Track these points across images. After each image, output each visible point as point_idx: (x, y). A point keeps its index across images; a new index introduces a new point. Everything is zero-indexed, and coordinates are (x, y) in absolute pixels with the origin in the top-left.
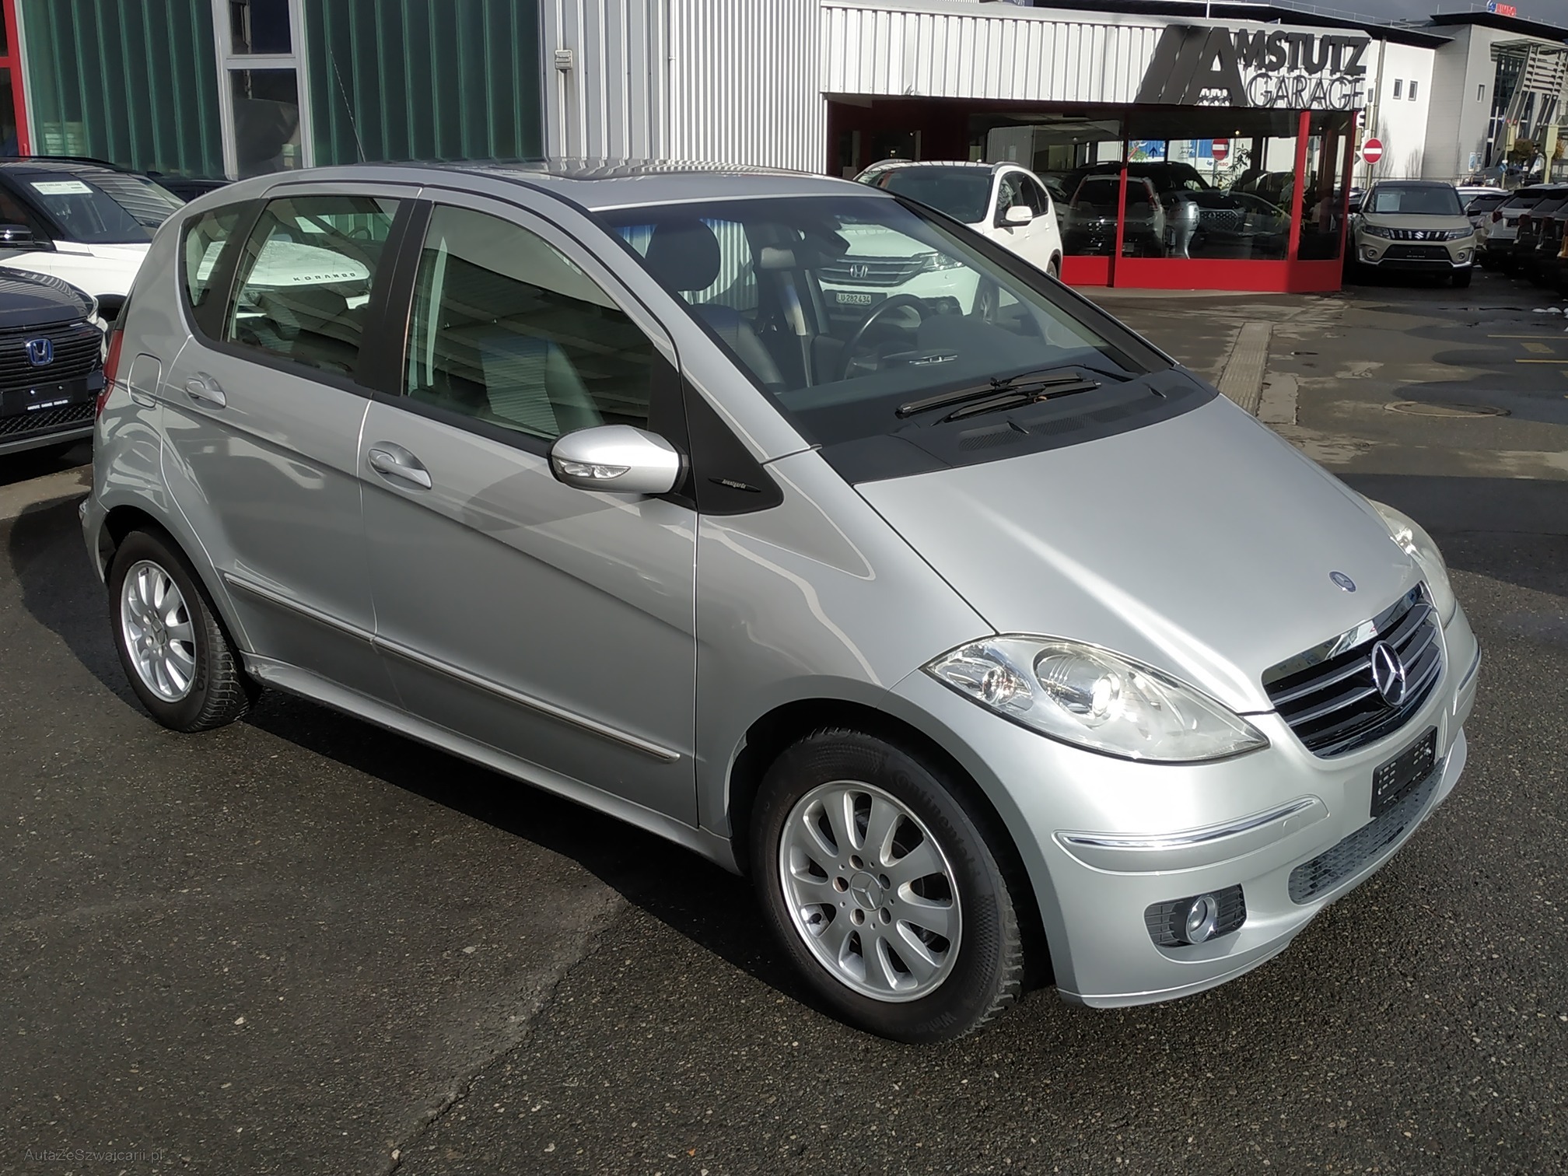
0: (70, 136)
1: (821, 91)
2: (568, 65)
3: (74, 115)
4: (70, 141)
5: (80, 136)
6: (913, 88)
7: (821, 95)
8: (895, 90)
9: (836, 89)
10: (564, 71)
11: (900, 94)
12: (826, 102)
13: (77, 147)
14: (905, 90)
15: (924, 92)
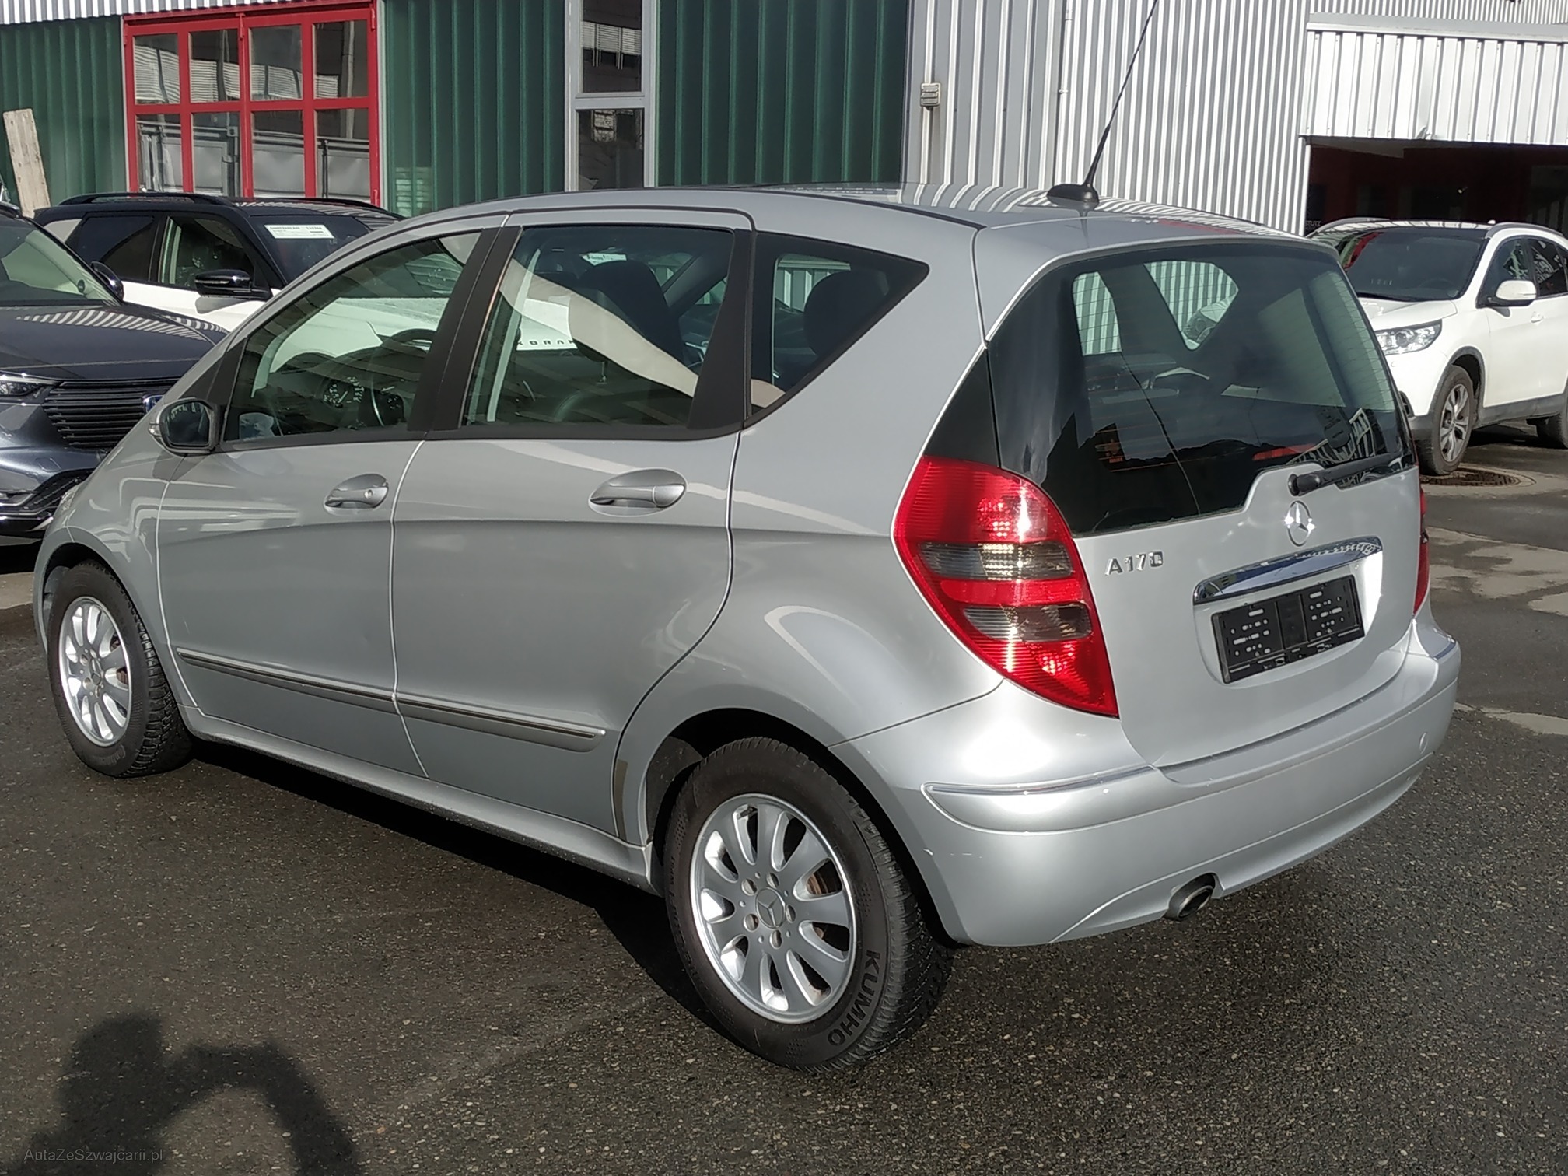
0: (420, 182)
1: (1301, 134)
2: (935, 101)
3: (425, 160)
4: (419, 188)
5: (429, 182)
6: (1430, 131)
7: (1300, 140)
8: (1404, 133)
9: (1322, 130)
10: (930, 108)
11: (1410, 138)
12: (1308, 148)
13: (425, 194)
14: (1417, 133)
15: (1444, 134)
